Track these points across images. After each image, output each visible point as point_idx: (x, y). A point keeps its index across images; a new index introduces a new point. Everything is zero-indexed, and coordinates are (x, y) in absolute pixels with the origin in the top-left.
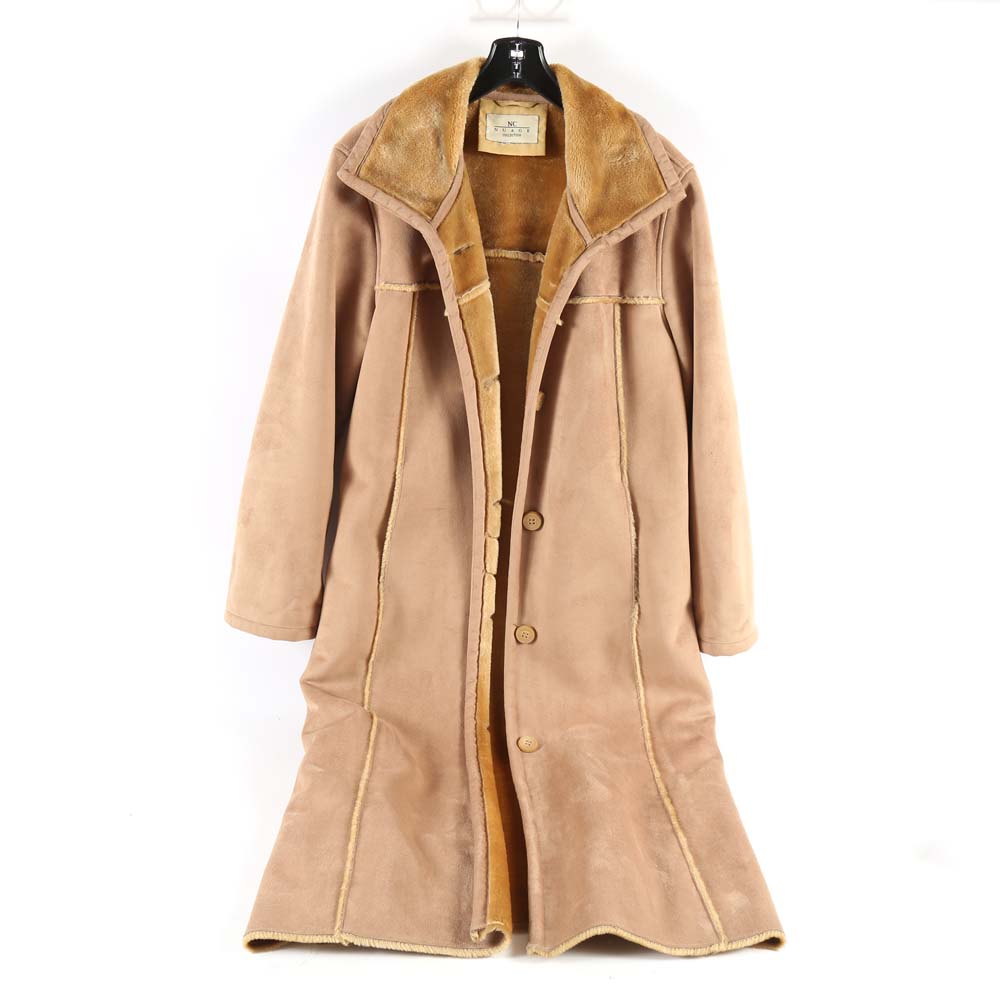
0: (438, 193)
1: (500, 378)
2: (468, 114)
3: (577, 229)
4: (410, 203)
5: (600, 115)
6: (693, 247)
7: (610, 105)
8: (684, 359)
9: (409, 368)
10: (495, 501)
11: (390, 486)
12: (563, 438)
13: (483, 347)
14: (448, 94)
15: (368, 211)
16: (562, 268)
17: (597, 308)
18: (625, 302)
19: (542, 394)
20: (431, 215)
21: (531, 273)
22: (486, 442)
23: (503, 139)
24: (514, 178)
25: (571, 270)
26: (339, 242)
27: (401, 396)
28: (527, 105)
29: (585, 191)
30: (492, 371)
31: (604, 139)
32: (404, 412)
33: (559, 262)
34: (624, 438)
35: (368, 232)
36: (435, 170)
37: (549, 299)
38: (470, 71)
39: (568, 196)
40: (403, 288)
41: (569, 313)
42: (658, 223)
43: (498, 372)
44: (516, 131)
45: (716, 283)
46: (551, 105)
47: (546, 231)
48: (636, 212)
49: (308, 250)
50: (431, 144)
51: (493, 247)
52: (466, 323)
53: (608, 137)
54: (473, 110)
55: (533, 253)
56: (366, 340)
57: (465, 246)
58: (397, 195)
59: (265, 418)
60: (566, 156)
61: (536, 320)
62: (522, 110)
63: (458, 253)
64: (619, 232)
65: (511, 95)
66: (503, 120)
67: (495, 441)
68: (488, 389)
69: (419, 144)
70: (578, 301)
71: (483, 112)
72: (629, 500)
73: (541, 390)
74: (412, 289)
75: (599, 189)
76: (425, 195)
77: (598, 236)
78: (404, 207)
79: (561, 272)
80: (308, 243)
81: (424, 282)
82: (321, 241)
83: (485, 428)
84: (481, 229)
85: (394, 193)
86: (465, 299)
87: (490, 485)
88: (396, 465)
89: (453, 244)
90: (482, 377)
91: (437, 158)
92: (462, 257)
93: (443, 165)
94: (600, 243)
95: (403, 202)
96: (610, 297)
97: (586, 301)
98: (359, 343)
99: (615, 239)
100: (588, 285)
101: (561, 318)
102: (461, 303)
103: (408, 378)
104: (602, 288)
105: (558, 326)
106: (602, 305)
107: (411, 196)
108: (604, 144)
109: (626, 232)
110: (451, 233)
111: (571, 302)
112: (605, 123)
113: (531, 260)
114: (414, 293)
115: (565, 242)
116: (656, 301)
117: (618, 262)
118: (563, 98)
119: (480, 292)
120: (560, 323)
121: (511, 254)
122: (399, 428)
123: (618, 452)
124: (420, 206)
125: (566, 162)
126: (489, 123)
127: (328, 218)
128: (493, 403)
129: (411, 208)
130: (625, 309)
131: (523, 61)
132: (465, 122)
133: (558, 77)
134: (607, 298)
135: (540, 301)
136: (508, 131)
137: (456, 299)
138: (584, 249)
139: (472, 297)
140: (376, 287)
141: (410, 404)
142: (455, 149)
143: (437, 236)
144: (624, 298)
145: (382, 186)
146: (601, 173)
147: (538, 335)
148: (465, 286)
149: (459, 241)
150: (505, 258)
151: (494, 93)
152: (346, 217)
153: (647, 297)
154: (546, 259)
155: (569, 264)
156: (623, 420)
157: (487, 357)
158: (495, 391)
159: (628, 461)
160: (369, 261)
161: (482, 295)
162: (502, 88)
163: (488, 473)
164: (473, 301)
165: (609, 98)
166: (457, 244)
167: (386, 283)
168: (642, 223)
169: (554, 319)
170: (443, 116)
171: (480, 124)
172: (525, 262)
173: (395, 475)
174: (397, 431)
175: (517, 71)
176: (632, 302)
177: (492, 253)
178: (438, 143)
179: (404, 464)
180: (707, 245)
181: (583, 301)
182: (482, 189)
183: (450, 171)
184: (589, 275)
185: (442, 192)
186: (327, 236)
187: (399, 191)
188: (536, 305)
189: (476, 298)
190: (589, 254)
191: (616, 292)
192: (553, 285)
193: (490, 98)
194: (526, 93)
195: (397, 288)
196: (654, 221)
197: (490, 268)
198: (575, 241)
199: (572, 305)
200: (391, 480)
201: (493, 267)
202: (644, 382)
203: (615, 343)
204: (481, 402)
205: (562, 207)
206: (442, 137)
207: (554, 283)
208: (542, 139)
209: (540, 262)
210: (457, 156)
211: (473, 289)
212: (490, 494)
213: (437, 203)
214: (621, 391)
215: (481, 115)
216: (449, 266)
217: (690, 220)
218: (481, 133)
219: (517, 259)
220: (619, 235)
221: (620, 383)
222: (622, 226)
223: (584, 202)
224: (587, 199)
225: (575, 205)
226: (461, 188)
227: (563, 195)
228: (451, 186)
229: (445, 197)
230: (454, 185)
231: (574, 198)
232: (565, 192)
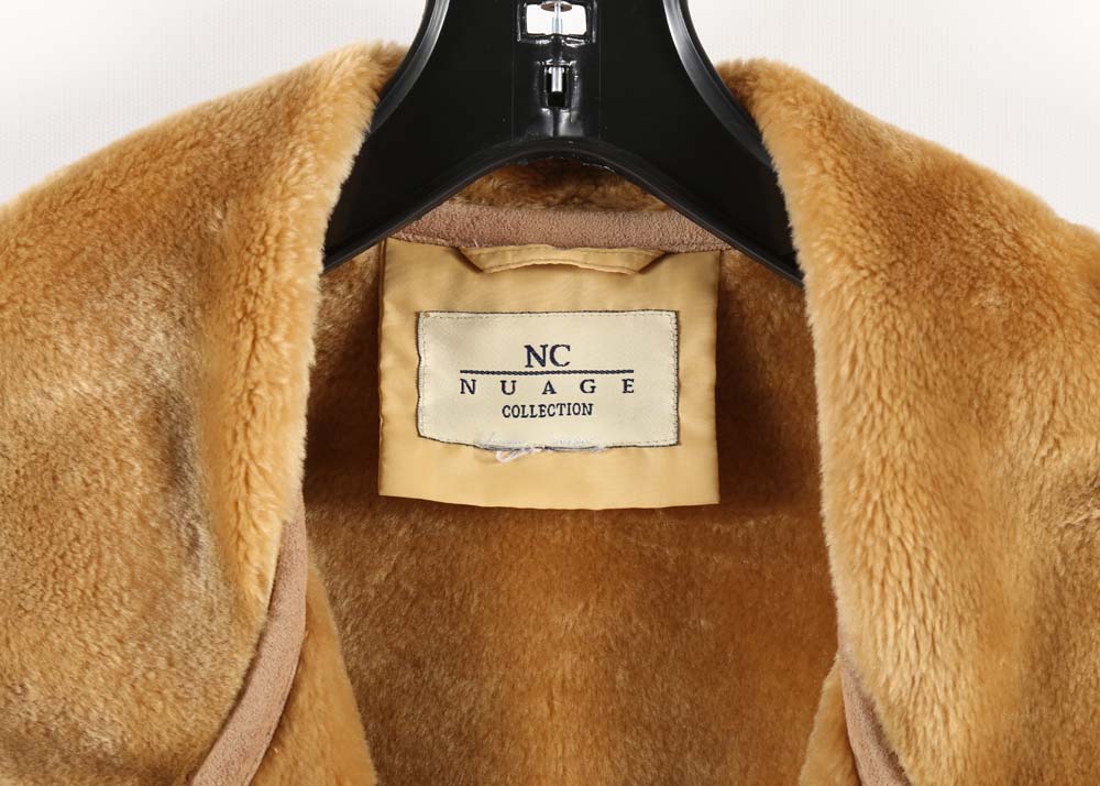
0: (169, 725)
2: (324, 311)
5: (991, 298)
7: (1038, 243)
14: (220, 222)
23: (504, 431)
24: (567, 618)
28: (616, 260)
29: (939, 680)
31: (1018, 411)
36: (156, 600)
38: (328, 111)
39: (852, 704)
44: (567, 388)
46: (734, 256)
50: (138, 475)
53: (1042, 400)
54: (347, 299)
60: (827, 508)
62: (591, 288)
65: (533, 218)
66: (502, 342)
69: (74, 480)
71: (403, 306)
75: (1012, 666)
76: (104, 739)
91: (167, 545)
93: (201, 582)
108: (1022, 442)
112: (1018, 338)
118: (797, 217)
125: (831, 539)
126: (432, 355)
131: (591, 56)
132: (308, 357)
133: (762, 124)
136: (530, 390)
142: (261, 493)
146: (1016, 581)
151: (452, 212)
162: (490, 184)
165: (1028, 210)
170: (197, 333)
171: (387, 362)
175: (558, 101)
178: (172, 465)
183: (238, 607)
185: (196, 719)
193: (432, 236)
194: (609, 207)
206: (194, 440)
208: (701, 424)
210: (271, 530)
215: (393, 320)
218: (393, 405)
223: (937, 739)
224: (954, 726)
225: (892, 758)
226: (295, 686)
227: (824, 702)
228: (247, 679)
229: (215, 741)
230: (256, 678)
231: (883, 718)
232: (828, 684)
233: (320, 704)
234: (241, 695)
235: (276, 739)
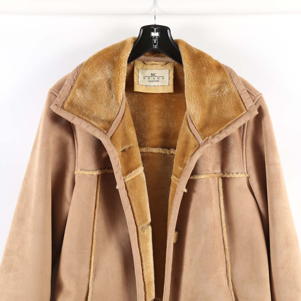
0: (110, 117)
1: (152, 224)
2: (127, 69)
3: (194, 135)
4: (94, 123)
5: (205, 68)
6: (264, 142)
7: (210, 62)
8: (262, 209)
9: (96, 220)
10: (151, 300)
11: (85, 293)
12: (191, 260)
13: (140, 206)
14: (115, 59)
15: (70, 128)
16: (186, 158)
17: (208, 181)
18: (224, 176)
19: (177, 233)
20: (106, 130)
21: (168, 161)
22: (144, 264)
23: (148, 84)
24: (156, 106)
25: (191, 159)
26: (53, 147)
27: (91, 237)
28: (162, 63)
29: (197, 112)
30: (146, 220)
31: (207, 82)
32: (94, 247)
33: (184, 155)
34: (228, 259)
35: (70, 140)
36: (108, 104)
37: (179, 177)
38: (128, 46)
39: (188, 115)
40: (91, 173)
41: (191, 185)
42: (242, 129)
43: (150, 220)
44: (156, 79)
45: (279, 164)
46: (176, 63)
47: (176, 136)
48: (228, 124)
49: (34, 151)
50: (106, 88)
51: (144, 146)
52: (129, 192)
53: (210, 80)
54: (130, 68)
55: (169, 149)
56: (70, 204)
57: (127, 147)
58: (86, 118)
59: (8, 253)
60: (185, 93)
61: (172, 189)
62: (159, 67)
63: (124, 151)
64: (219, 136)
65: (152, 58)
66: (148, 73)
67: (150, 263)
68: (144, 231)
69: (99, 89)
70: (196, 177)
71: (137, 69)
72: (234, 297)
73: (176, 230)
74: (96, 173)
75: (206, 111)
76: (103, 118)
77: (206, 138)
78: (90, 125)
79: (185, 161)
80: (35, 147)
81: (104, 169)
82: (42, 146)
83: (143, 255)
84: (137, 136)
85: (85, 118)
86: (129, 178)
87: (147, 290)
88: (89, 279)
89: (121, 146)
90: (141, 224)
91: (109, 96)
92: (126, 153)
93: (114, 101)
94: (208, 143)
95: (90, 123)
96: (215, 173)
97: (201, 177)
98: (66, 206)
99: (217, 140)
100: (202, 168)
101: (186, 188)
102: (126, 181)
103: (95, 226)
104: (210, 168)
105: (184, 192)
106: (211, 180)
107: (95, 119)
108: (208, 85)
109: (223, 136)
110: (119, 139)
111: (192, 178)
112: (207, 73)
113: (168, 153)
114: (98, 176)
115: (187, 142)
116: (243, 175)
117: (219, 153)
118: (183, 59)
119: (137, 174)
120: (186, 191)
121: (155, 150)
122: (91, 257)
123: (225, 267)
124: (100, 125)
125: (186, 96)
126: (140, 75)
127: (46, 133)
128: (148, 239)
129: (95, 126)
130: (225, 181)
131: (159, 38)
132: (126, 75)
133: (179, 47)
134: (214, 175)
135: (173, 178)
136: (152, 79)
137: (123, 178)
138: (198, 147)
139: (132, 177)
140: (76, 172)
141: (97, 241)
142: (120, 91)
143: (110, 142)
144: (224, 174)
145: (77, 113)
146: (207, 101)
147: (173, 198)
148: (128, 171)
149: (124, 144)
150: (152, 152)
151: (143, 57)
152: (57, 132)
153: (238, 173)
154: (176, 152)
155: (189, 156)
156: (227, 247)
157: (143, 212)
158: (148, 232)
159: (231, 273)
160: (71, 157)
161: (139, 175)
162: (147, 54)
163: (146, 282)
164: (133, 179)
165: (210, 58)
166: (122, 147)
167: (81, 170)
168: (233, 130)
169: (182, 189)
170: (113, 72)
171: (135, 75)
172: (164, 154)
173: (89, 286)
174: (90, 258)
175: (155, 44)
176: (229, 176)
177: (144, 150)
178: (110, 87)
179: (94, 279)
180: (273, 141)
181: (199, 177)
182: (137, 113)
183: (118, 103)
184: (202, 162)
185: (113, 116)
186: (45, 144)
187: (87, 116)
188: (171, 181)
189: (136, 177)
190: (202, 150)
191: (219, 170)
192: (180, 168)
193: (140, 60)
194: (161, 57)
195: (87, 173)
196: (240, 128)
197: (143, 159)
198: (192, 142)
199: (192, 180)
200: (86, 289)
201: (145, 158)
202: (238, 225)
203: (220, 201)
204: (140, 239)
205: (184, 121)
206: (112, 84)
207: (181, 167)
208: (172, 83)
209: (173, 154)
210: (121, 95)
211: (133, 172)
212: (147, 295)
213: (110, 122)
214: (225, 230)
215: (135, 70)
216: (118, 159)
217: (261, 126)
218: (135, 80)
219: (159, 153)
220: (219, 138)
221: (224, 225)
222: (220, 132)
223: (197, 119)
224: (199, 117)
225: (192, 121)
226: (124, 113)
227: (185, 115)
228: (119, 112)
229: (115, 118)
230: (120, 112)
231: (191, 117)
232: (186, 113)
233: (127, 115)
234: (118, 113)
235: (122, 119)
